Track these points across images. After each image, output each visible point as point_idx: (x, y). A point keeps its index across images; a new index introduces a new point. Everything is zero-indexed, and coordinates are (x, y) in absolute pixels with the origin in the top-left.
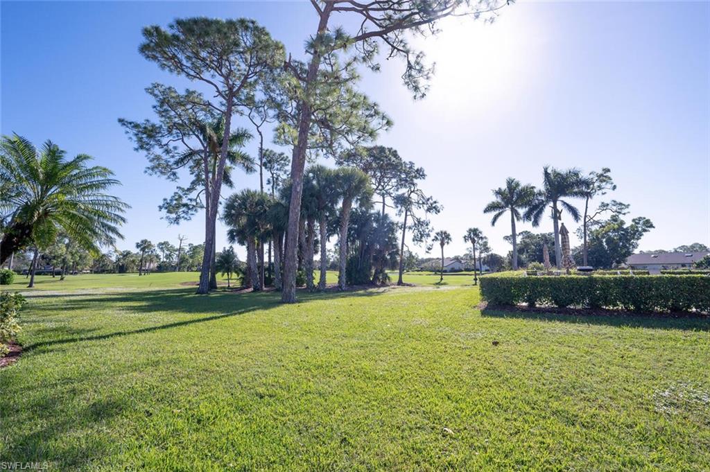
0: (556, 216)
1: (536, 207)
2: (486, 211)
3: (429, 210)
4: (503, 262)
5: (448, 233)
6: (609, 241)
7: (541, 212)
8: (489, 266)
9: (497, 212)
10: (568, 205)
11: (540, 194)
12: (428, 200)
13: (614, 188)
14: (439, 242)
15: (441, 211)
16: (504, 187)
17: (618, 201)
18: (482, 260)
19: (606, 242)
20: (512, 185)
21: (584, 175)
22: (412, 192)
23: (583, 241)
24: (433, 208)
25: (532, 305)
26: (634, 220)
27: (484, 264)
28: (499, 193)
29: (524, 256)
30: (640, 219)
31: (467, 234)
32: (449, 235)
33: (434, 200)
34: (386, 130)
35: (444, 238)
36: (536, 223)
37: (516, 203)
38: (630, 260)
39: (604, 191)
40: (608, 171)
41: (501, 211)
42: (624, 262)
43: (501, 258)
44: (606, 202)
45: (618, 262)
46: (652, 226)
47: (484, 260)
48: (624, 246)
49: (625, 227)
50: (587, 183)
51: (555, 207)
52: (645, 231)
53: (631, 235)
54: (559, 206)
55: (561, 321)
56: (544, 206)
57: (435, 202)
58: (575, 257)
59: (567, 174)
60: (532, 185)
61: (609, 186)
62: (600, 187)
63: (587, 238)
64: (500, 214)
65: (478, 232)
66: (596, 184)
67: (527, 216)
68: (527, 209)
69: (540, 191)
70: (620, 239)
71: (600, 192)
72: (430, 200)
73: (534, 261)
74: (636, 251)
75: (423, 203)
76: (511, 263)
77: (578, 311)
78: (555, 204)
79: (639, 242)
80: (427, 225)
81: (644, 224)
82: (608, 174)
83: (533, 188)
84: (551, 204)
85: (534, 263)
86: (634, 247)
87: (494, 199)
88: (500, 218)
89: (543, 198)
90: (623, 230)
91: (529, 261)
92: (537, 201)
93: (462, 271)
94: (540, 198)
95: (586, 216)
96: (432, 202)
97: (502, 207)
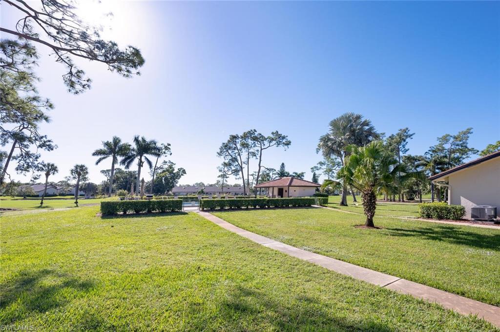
0: (140, 165)
1: (129, 157)
2: (94, 154)
3: (41, 146)
4: (97, 189)
5: (55, 165)
6: (166, 179)
7: (132, 160)
8: (86, 192)
9: (103, 156)
10: (147, 159)
11: (133, 150)
12: (42, 137)
13: (171, 154)
14: (45, 172)
15: (54, 149)
16: (111, 140)
17: (171, 161)
18: (80, 187)
19: (164, 179)
20: (116, 141)
21: (159, 145)
22: (24, 128)
23: (152, 179)
24: (47, 145)
25: (125, 213)
26: (178, 169)
27: (80, 191)
28: (107, 144)
29: (115, 185)
30: (181, 169)
31: (74, 168)
32: (56, 167)
33: (48, 139)
34: (47, 108)
35: (51, 169)
36: (127, 167)
37: (118, 153)
38: (174, 190)
39: (166, 155)
40: (170, 145)
41: (105, 156)
42: (171, 190)
43: (96, 186)
44: (166, 161)
45: (168, 191)
46: (185, 173)
47: (81, 187)
48: (172, 182)
49: (174, 172)
50: (159, 150)
51: (140, 159)
52: (182, 175)
53: (176, 176)
54: (143, 159)
55: (136, 217)
56: (135, 158)
57: (49, 141)
58: (147, 187)
59: (150, 143)
60: (129, 144)
61: (169, 153)
62: (165, 153)
63: (155, 176)
64: (104, 158)
65: (84, 168)
66: (164, 151)
67: (123, 162)
68: (124, 158)
69: (134, 148)
70: (171, 179)
71: (164, 155)
72: (44, 139)
73: (121, 189)
74: (178, 185)
75: (36, 140)
76: (103, 190)
77: (143, 214)
78: (141, 158)
79: (179, 180)
80: (37, 158)
81: (182, 172)
82: (169, 147)
83: (130, 145)
84: (139, 157)
85: (120, 191)
86: (176, 183)
87: (102, 147)
88: (104, 160)
89: (135, 153)
90: (173, 174)
91: (117, 189)
92: (130, 154)
93: (56, 195)
94: (133, 152)
95: (155, 166)
96: (46, 140)
97: (106, 154)
